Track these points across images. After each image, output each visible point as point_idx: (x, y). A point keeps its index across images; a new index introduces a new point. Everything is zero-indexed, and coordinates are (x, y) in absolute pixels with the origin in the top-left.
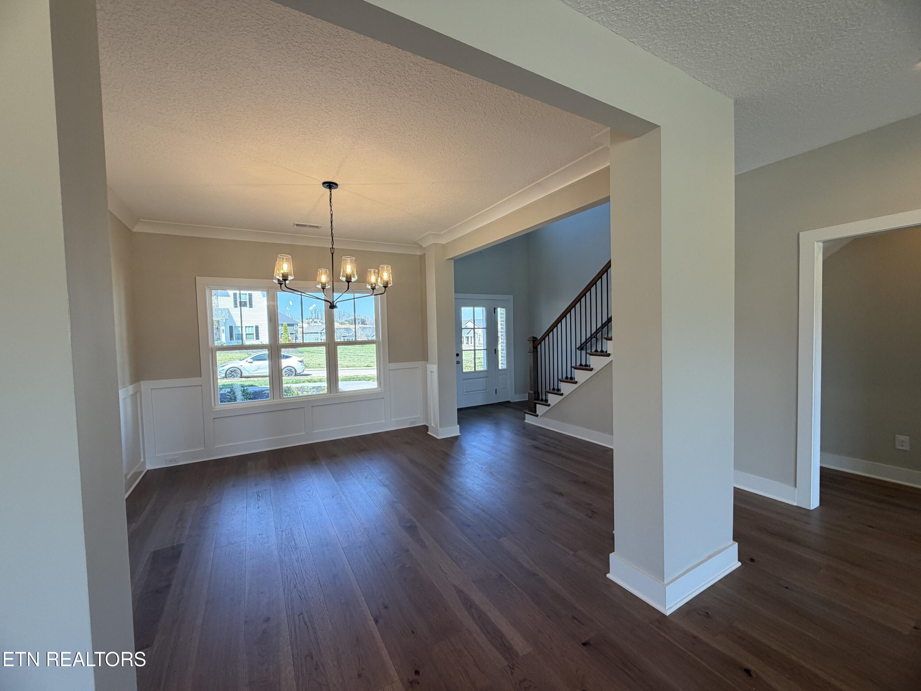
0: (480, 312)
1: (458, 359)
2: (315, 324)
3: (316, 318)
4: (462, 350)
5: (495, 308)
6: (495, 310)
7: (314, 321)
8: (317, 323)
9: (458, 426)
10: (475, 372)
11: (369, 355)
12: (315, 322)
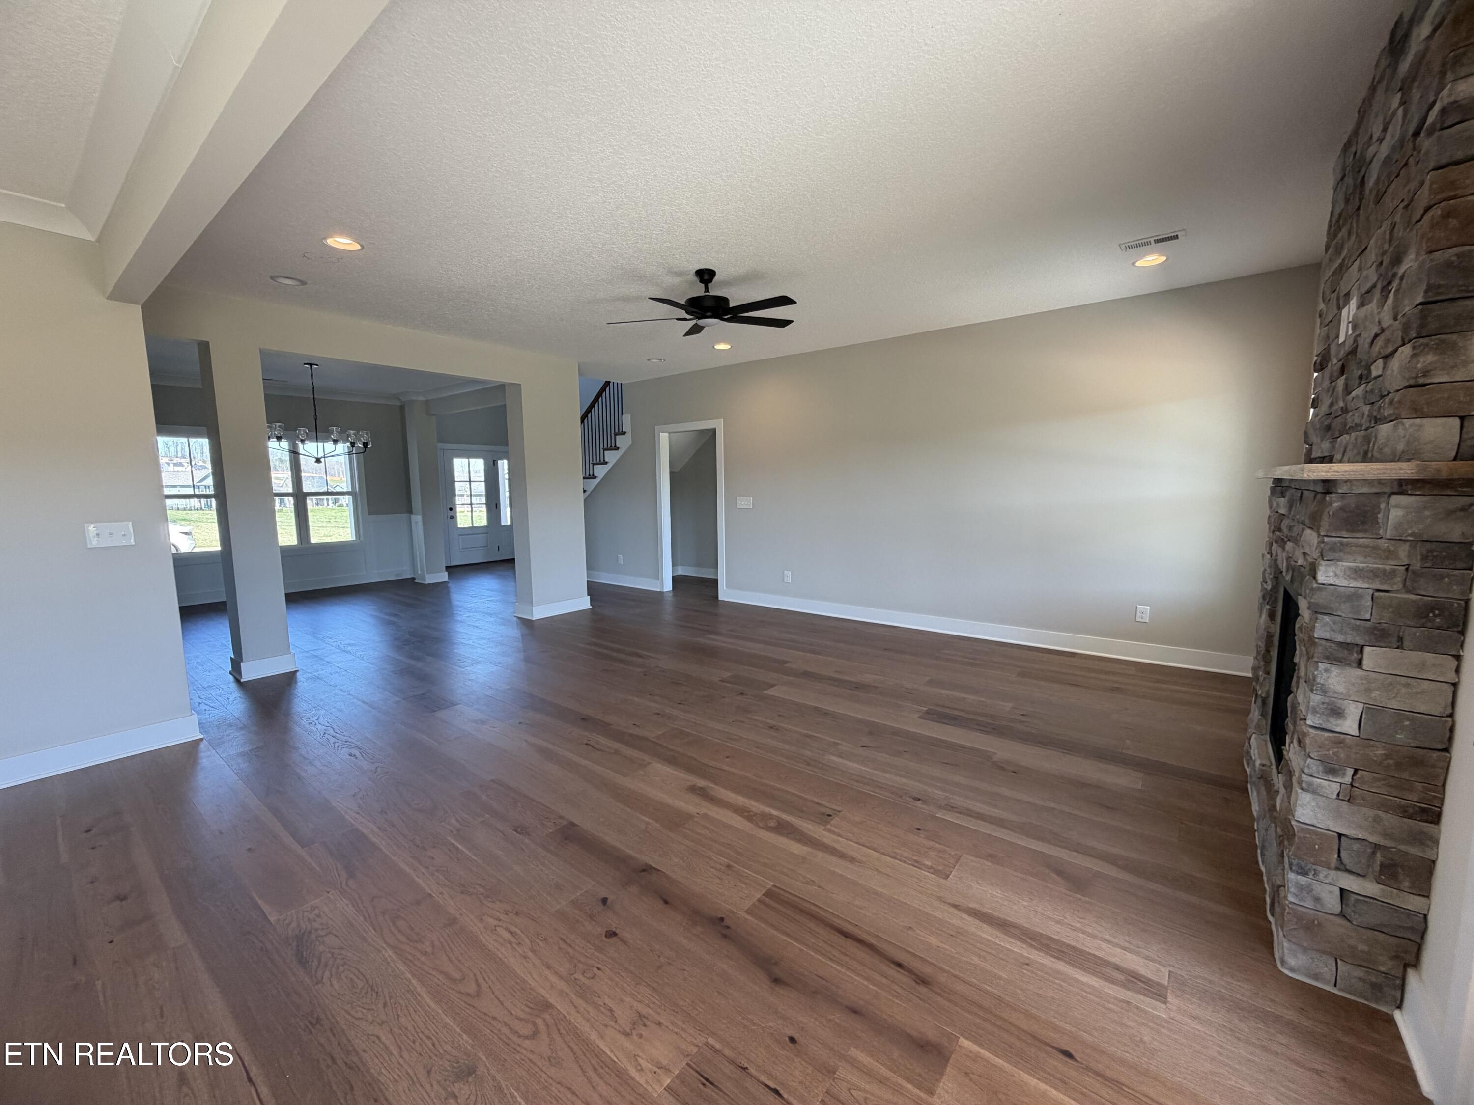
0: (478, 465)
1: (451, 513)
2: (177, 468)
3: (180, 455)
4: (455, 505)
5: (494, 461)
6: (495, 463)
7: (175, 462)
8: (183, 466)
9: (447, 573)
10: (473, 527)
11: (320, 525)
12: (175, 465)
